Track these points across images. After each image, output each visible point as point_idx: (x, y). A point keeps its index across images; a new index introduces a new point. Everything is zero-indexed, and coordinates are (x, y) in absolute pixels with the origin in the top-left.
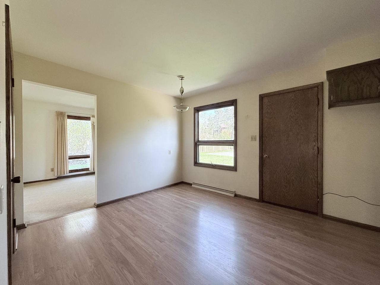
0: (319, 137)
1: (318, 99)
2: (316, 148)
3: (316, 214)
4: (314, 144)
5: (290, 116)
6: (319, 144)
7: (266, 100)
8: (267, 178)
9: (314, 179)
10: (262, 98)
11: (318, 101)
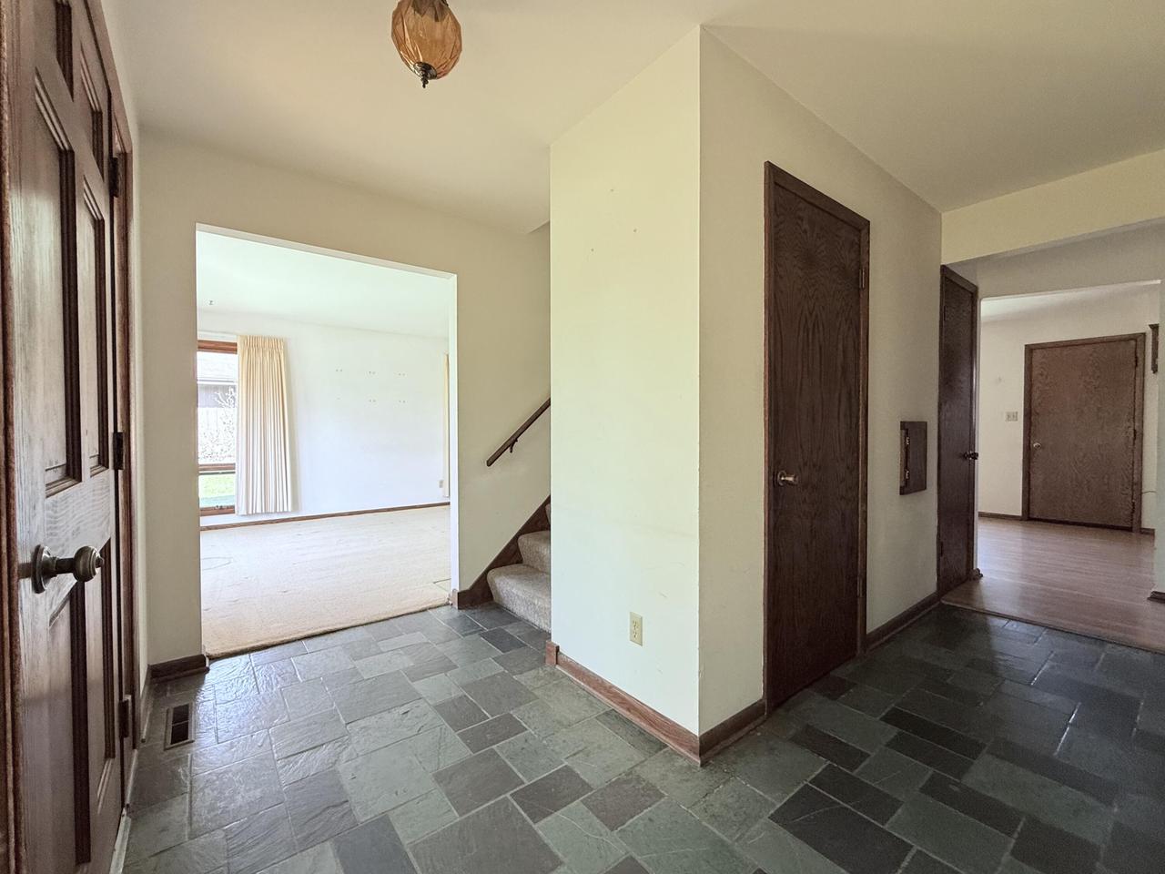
0: (1136, 413)
1: (1136, 357)
2: (1131, 430)
3: (1129, 530)
4: (1128, 424)
5: (1085, 381)
6: (1137, 424)
7: (1037, 355)
8: (1037, 480)
9: (1127, 477)
10: (1030, 350)
11: (1136, 361)
